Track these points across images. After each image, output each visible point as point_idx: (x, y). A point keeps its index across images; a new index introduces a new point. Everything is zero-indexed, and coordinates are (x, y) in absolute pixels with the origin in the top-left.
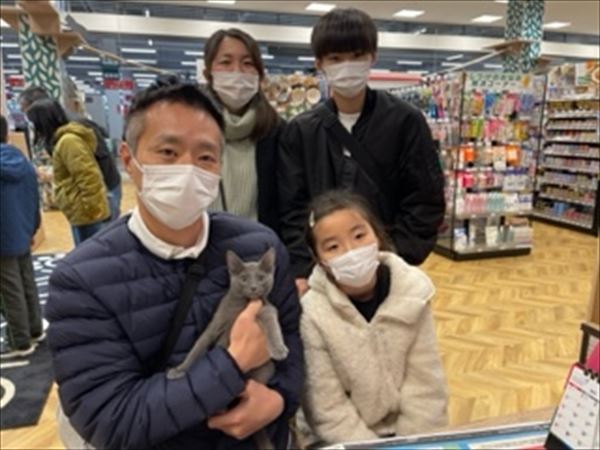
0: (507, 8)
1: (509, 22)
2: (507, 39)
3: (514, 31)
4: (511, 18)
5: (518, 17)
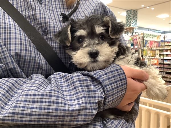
0: (126, 17)
1: (127, 21)
3: (128, 24)
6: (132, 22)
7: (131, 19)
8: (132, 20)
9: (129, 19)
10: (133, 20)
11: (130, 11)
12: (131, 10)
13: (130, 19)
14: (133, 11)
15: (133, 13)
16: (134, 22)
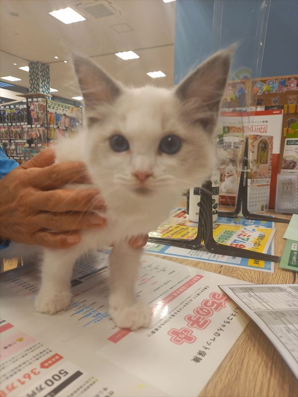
6: (41, 85)
7: (38, 78)
8: (41, 81)
9: (34, 78)
10: (43, 81)
11: (36, 64)
12: (38, 62)
13: (36, 78)
14: (40, 65)
15: (41, 67)
16: (45, 84)
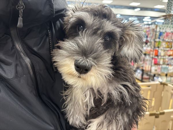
0: (167, 3)
1: (167, 8)
2: (166, 13)
3: (169, 11)
4: (168, 7)
5: (170, 7)
